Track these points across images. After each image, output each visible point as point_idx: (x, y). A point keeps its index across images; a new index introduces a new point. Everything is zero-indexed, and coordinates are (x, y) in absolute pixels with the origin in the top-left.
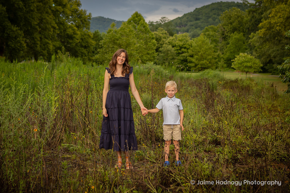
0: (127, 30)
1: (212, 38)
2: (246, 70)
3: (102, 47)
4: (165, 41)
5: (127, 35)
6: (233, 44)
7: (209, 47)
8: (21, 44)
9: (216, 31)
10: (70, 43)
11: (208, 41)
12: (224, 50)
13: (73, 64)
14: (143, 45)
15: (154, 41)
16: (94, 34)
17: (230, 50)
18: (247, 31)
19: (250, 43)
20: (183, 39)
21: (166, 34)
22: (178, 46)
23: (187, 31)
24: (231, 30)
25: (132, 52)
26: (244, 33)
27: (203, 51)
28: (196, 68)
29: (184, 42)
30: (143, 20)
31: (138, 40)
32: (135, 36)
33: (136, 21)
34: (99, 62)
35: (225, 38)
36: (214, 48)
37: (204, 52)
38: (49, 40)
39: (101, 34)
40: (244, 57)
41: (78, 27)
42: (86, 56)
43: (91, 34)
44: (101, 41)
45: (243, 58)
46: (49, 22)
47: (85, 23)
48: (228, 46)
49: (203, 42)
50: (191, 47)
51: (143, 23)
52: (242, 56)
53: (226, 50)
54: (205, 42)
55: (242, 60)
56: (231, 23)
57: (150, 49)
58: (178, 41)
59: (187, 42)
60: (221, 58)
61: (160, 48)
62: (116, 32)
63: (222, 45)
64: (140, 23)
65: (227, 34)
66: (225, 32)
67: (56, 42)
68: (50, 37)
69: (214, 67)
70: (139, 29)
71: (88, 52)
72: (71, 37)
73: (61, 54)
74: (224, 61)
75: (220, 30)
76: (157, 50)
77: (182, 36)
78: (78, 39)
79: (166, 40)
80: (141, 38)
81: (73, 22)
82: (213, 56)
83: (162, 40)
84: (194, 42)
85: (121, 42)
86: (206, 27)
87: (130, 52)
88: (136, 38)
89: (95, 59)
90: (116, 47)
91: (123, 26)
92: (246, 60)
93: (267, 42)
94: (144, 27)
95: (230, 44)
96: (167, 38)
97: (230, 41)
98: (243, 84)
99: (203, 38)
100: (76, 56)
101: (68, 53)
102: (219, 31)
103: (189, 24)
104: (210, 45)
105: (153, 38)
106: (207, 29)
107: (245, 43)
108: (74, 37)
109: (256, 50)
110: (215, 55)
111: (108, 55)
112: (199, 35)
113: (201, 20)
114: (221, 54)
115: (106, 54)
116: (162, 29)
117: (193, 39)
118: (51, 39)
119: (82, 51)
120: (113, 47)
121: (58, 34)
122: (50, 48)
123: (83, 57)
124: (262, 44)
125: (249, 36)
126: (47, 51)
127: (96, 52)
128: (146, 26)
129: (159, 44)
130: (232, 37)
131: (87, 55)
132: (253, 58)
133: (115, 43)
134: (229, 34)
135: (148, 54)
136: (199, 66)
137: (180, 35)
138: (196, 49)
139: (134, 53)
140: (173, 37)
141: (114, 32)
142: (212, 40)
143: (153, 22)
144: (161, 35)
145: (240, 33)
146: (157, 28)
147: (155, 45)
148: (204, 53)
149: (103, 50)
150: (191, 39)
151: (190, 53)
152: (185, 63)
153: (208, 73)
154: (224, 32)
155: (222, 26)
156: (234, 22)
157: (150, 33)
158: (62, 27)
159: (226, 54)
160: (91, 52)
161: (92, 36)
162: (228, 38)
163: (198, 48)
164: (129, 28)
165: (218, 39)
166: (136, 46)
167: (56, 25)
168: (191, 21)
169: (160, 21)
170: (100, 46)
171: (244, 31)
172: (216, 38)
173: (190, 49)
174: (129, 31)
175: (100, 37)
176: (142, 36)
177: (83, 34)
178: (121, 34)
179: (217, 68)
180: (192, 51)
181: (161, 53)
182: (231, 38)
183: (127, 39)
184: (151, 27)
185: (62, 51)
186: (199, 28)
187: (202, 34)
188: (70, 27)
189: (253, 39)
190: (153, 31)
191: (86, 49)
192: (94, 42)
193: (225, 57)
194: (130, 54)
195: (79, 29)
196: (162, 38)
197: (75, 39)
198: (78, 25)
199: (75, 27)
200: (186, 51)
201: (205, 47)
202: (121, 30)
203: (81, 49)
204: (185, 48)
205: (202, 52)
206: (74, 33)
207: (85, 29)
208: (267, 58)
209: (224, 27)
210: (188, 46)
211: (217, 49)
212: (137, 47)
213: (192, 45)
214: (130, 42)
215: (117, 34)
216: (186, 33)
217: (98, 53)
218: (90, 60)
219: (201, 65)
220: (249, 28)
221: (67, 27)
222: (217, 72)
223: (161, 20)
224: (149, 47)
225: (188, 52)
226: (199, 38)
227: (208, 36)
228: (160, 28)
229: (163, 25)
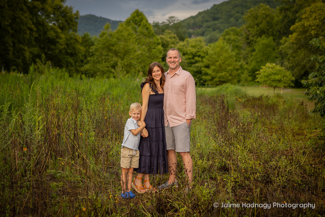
0: (125, 34)
1: (233, 43)
2: (274, 84)
3: (93, 55)
4: (173, 47)
5: (125, 39)
6: (260, 51)
7: (230, 55)
9: (239, 34)
10: (52, 50)
11: (228, 47)
12: (248, 59)
13: (57, 77)
14: (146, 53)
15: (160, 47)
16: (83, 38)
17: (256, 59)
18: (278, 34)
19: (281, 51)
20: (196, 44)
21: (174, 38)
22: (190, 54)
23: (202, 34)
24: (258, 33)
25: (132, 61)
26: (274, 38)
27: (221, 60)
28: (213, 82)
29: (198, 49)
30: (145, 20)
31: (139, 46)
32: (135, 41)
33: (137, 22)
34: (90, 74)
35: (249, 43)
36: (235, 56)
37: (223, 61)
38: (24, 46)
39: (91, 38)
40: (272, 68)
41: (62, 28)
42: (72, 66)
43: (79, 38)
44: (92, 47)
45: (271, 70)
46: (24, 22)
47: (71, 23)
48: (254, 53)
49: (222, 48)
50: (206, 55)
51: (146, 25)
52: (269, 67)
53: (251, 58)
54: (225, 49)
55: (269, 72)
56: (258, 25)
57: (154, 58)
58: (190, 47)
59: (201, 49)
60: (245, 69)
62: (111, 35)
63: (247, 53)
64: (141, 24)
65: (252, 39)
66: (250, 36)
67: (33, 48)
68: (26, 42)
69: (236, 81)
70: (140, 32)
71: (76, 62)
72: (53, 42)
73: (41, 63)
74: (249, 73)
75: (244, 33)
76: (163, 59)
77: (196, 40)
78: (62, 45)
79: (175, 47)
80: (143, 43)
81: (55, 22)
82: (234, 67)
83: (169, 46)
84: (210, 49)
85: (117, 49)
86: (226, 30)
87: (129, 61)
88: (137, 43)
89: (84, 70)
90: (111, 54)
91: (120, 28)
92: (274, 72)
93: (302, 49)
94: (147, 29)
95: (257, 51)
96: (176, 43)
97: (256, 48)
98: (268, 102)
99: (222, 44)
100: (61, 67)
101: (49, 63)
102: (242, 35)
103: (205, 24)
104: (231, 52)
105: (158, 44)
106: (227, 32)
107: (276, 50)
108: (57, 42)
109: (289, 59)
110: (236, 66)
111: (101, 65)
112: (216, 40)
113: (221, 20)
114: (244, 63)
115: (98, 64)
116: (170, 31)
117: (209, 44)
118: (27, 44)
119: (68, 60)
120: (107, 55)
121: (36, 37)
122: (26, 56)
123: (69, 68)
124: (295, 52)
125: (281, 41)
126: (22, 59)
127: (85, 61)
128: (150, 28)
130: (259, 42)
131: (74, 65)
132: (282, 69)
133: (110, 50)
134: (255, 39)
136: (217, 79)
137: (192, 40)
138: (213, 58)
139: (134, 62)
140: (184, 42)
141: (108, 36)
142: (233, 46)
143: (158, 23)
144: (169, 39)
145: (268, 37)
146: (163, 31)
147: (160, 53)
148: (223, 63)
149: (95, 58)
150: (207, 45)
151: (205, 63)
152: (199, 75)
153: (227, 88)
154: (248, 35)
155: (247, 28)
156: (261, 23)
157: (155, 36)
158: (42, 29)
159: (250, 65)
160: (80, 61)
161: (80, 40)
162: (254, 44)
163: (216, 57)
164: (128, 31)
165: (241, 45)
166: (136, 54)
167: (33, 26)
168: (207, 21)
169: (168, 22)
170: (91, 54)
171: (275, 35)
172: (238, 44)
173: (206, 58)
174: (127, 35)
175: (90, 42)
176: (144, 40)
177: (68, 37)
178: (117, 37)
179: (239, 81)
180: (208, 60)
182: (257, 44)
183: (126, 44)
184: (156, 29)
185: (42, 60)
186: (217, 31)
187: (221, 38)
188: (52, 29)
189: (286, 45)
190: (159, 34)
191: (72, 58)
192: (82, 49)
193: (250, 67)
194: (129, 64)
195: (64, 31)
196: (170, 44)
197: (58, 44)
198: (62, 26)
199: (58, 28)
200: (201, 61)
201: (225, 55)
202: (117, 33)
203: (66, 57)
204: (199, 56)
205: (220, 62)
206: (56, 36)
207: (71, 32)
208: (302, 69)
209: (249, 29)
210: (203, 53)
211: (240, 58)
212: (138, 55)
213: (207, 52)
214: (129, 48)
215: (113, 38)
216: (200, 37)
217: (88, 62)
218: (77, 71)
219: (219, 78)
220: (280, 31)
221: (47, 29)
222: (238, 87)
223: (168, 20)
224: (153, 54)
225: (203, 61)
226: (217, 43)
227: (229, 41)
228: (167, 31)
229: (171, 26)
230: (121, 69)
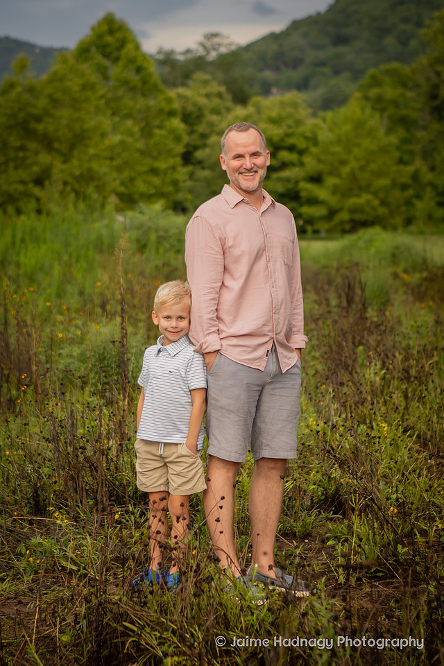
0: (74, 84)
1: (392, 110)
7: (381, 144)
9: (410, 85)
11: (377, 122)
15: (176, 123)
20: (283, 115)
21: (220, 95)
23: (303, 86)
25: (95, 165)
28: (332, 224)
29: (289, 127)
30: (133, 45)
33: (108, 50)
35: (440, 110)
36: (398, 148)
49: (359, 125)
50: (314, 145)
51: (135, 58)
54: (367, 127)
58: (266, 123)
59: (298, 126)
60: (426, 185)
61: (196, 148)
62: (32, 89)
63: (432, 137)
66: (442, 88)
69: (399, 220)
70: (117, 79)
75: (423, 81)
76: (187, 158)
79: (221, 121)
84: (325, 127)
85: (51, 128)
86: (372, 71)
91: (59, 68)
94: (139, 70)
96: (223, 111)
99: (359, 112)
102: (418, 86)
103: (311, 57)
104: (385, 135)
105: (171, 114)
106: (373, 77)
110: (401, 177)
112: (343, 101)
113: (357, 44)
114: (425, 169)
116: (207, 77)
117: (321, 114)
128: (146, 69)
129: (195, 136)
135: (154, 171)
136: (344, 216)
139: (101, 168)
140: (248, 108)
142: (391, 117)
143: (172, 52)
144: (202, 101)
146: (186, 76)
147: (178, 140)
148: (362, 168)
150: (314, 115)
151: (309, 168)
153: (370, 242)
154: (436, 87)
155: (431, 65)
157: (161, 92)
165: (415, 115)
166: (107, 142)
168: (318, 48)
169: (200, 49)
172: (405, 112)
173: (311, 154)
174: (80, 88)
176: (132, 104)
179: (408, 222)
180: (320, 161)
181: (203, 168)
183: (76, 115)
184: (165, 69)
186: (347, 74)
187: (358, 95)
190: (173, 85)
193: (442, 181)
196: (206, 112)
201: (367, 144)
202: (50, 81)
204: (291, 148)
205: (353, 164)
210: (302, 140)
212: (111, 148)
216: (295, 93)
219: (351, 212)
222: (402, 239)
223: (202, 45)
225: (302, 164)
226: (344, 111)
227: (379, 104)
228: (199, 76)
229: (212, 63)
230: (60, 187)
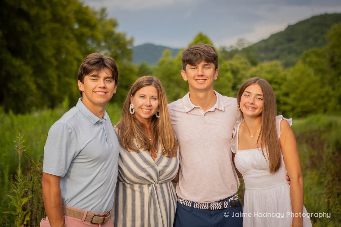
1: (316, 66)
8: (28, 86)
11: (311, 71)
12: (334, 85)
15: (229, 74)
20: (272, 70)
21: (245, 63)
27: (303, 87)
28: (294, 114)
35: (335, 67)
36: (320, 82)
53: (338, 84)
58: (265, 74)
60: (331, 97)
62: (171, 64)
63: (332, 77)
66: (335, 57)
69: (321, 110)
75: (327, 55)
77: (271, 66)
90: (172, 85)
102: (325, 58)
105: (227, 71)
106: (306, 54)
110: (322, 93)
116: (240, 57)
129: (236, 80)
133: (171, 80)
136: (299, 110)
140: (257, 68)
141: (168, 64)
142: (315, 70)
144: (239, 66)
146: (232, 57)
147: (230, 82)
148: (305, 90)
150: (284, 70)
173: (284, 86)
178: (179, 66)
179: (325, 112)
180: (287, 88)
198: (115, 55)
201: (307, 80)
202: (179, 60)
204: (276, 83)
205: (301, 89)
207: (125, 61)
213: (286, 79)
225: (280, 89)
227: (311, 64)
228: (237, 56)
